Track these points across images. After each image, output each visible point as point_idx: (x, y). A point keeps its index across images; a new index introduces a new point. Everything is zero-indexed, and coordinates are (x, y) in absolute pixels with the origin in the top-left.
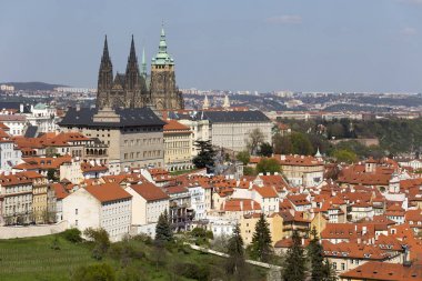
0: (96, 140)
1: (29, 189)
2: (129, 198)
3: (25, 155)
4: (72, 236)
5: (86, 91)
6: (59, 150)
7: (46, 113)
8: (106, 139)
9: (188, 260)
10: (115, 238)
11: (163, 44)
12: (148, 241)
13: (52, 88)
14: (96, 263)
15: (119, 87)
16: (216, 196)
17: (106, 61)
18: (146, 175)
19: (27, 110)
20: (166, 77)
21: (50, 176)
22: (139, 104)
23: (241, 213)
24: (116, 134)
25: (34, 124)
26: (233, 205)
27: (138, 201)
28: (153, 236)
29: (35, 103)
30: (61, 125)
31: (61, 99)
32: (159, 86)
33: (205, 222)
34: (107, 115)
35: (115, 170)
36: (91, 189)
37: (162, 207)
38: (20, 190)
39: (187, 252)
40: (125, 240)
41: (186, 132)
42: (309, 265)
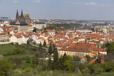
0: (16, 27)
1: (4, 35)
2: (22, 37)
3: (4, 30)
4: (12, 44)
5: (13, 19)
6: (10, 29)
7: (7, 22)
8: (18, 27)
9: (32, 48)
10: (20, 44)
11: (27, 10)
12: (25, 44)
13: (7, 18)
14: (16, 48)
15: (19, 18)
16: (37, 37)
17: (17, 13)
18: (25, 33)
19: (4, 22)
20: (28, 16)
21: (8, 33)
22: (23, 21)
23: (41, 40)
24: (19, 26)
25: (5, 24)
26: (40, 38)
27: (23, 37)
28: (26, 43)
29: (5, 21)
30: (10, 24)
31: (9, 20)
32: (26, 18)
33: (35, 41)
34: (18, 23)
35: (19, 32)
36: (15, 36)
37: (28, 39)
38: (3, 36)
39: (32, 46)
40: (21, 44)
41: (31, 26)
42: (53, 48)
